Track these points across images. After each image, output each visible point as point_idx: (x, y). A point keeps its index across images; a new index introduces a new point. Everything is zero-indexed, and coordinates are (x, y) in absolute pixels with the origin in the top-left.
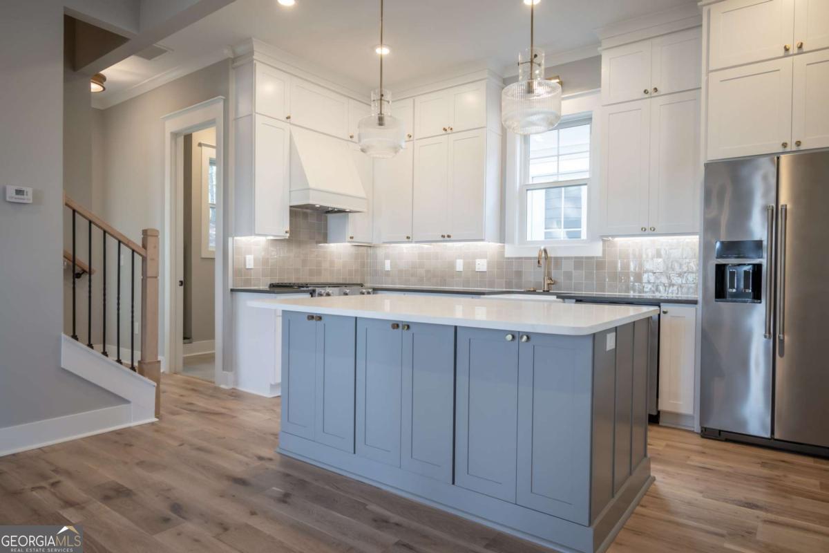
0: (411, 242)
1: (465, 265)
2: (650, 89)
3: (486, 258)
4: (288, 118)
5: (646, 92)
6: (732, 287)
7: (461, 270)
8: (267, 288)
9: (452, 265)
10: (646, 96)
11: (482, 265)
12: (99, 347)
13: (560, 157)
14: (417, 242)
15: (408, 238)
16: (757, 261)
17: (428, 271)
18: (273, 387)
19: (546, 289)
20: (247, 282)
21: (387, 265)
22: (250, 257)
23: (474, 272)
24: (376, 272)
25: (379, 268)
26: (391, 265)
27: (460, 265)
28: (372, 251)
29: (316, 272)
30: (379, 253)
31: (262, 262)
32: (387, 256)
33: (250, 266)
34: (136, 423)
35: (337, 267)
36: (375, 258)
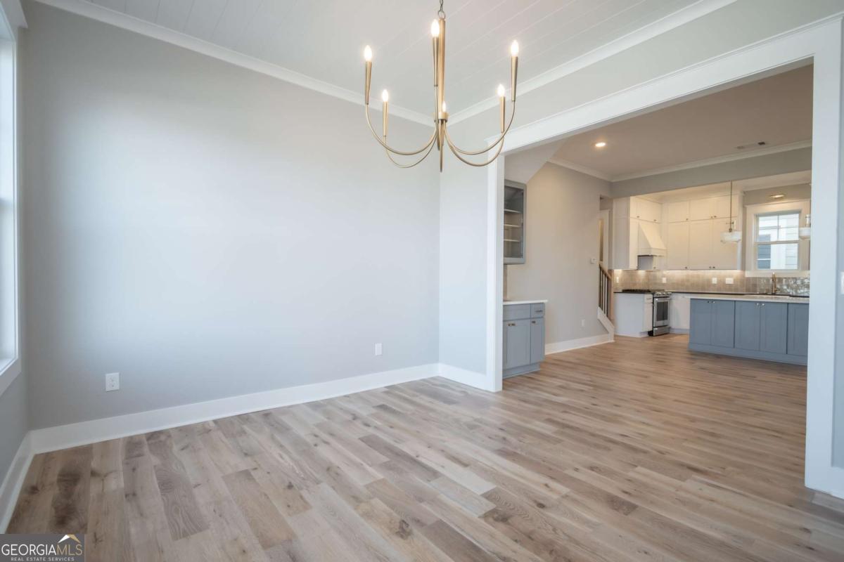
0: (688, 270)
1: (718, 281)
3: (732, 278)
4: (639, 217)
7: (716, 283)
11: (729, 281)
12: (604, 311)
13: (780, 229)
14: (691, 270)
15: (686, 268)
19: (774, 293)
20: (616, 289)
21: (664, 280)
22: (618, 278)
23: (724, 284)
24: (656, 284)
25: (658, 281)
26: (667, 280)
27: (714, 281)
28: (652, 273)
29: (635, 284)
30: (658, 274)
31: (621, 280)
32: (664, 276)
33: (618, 282)
34: (609, 341)
35: (641, 281)
36: (655, 277)
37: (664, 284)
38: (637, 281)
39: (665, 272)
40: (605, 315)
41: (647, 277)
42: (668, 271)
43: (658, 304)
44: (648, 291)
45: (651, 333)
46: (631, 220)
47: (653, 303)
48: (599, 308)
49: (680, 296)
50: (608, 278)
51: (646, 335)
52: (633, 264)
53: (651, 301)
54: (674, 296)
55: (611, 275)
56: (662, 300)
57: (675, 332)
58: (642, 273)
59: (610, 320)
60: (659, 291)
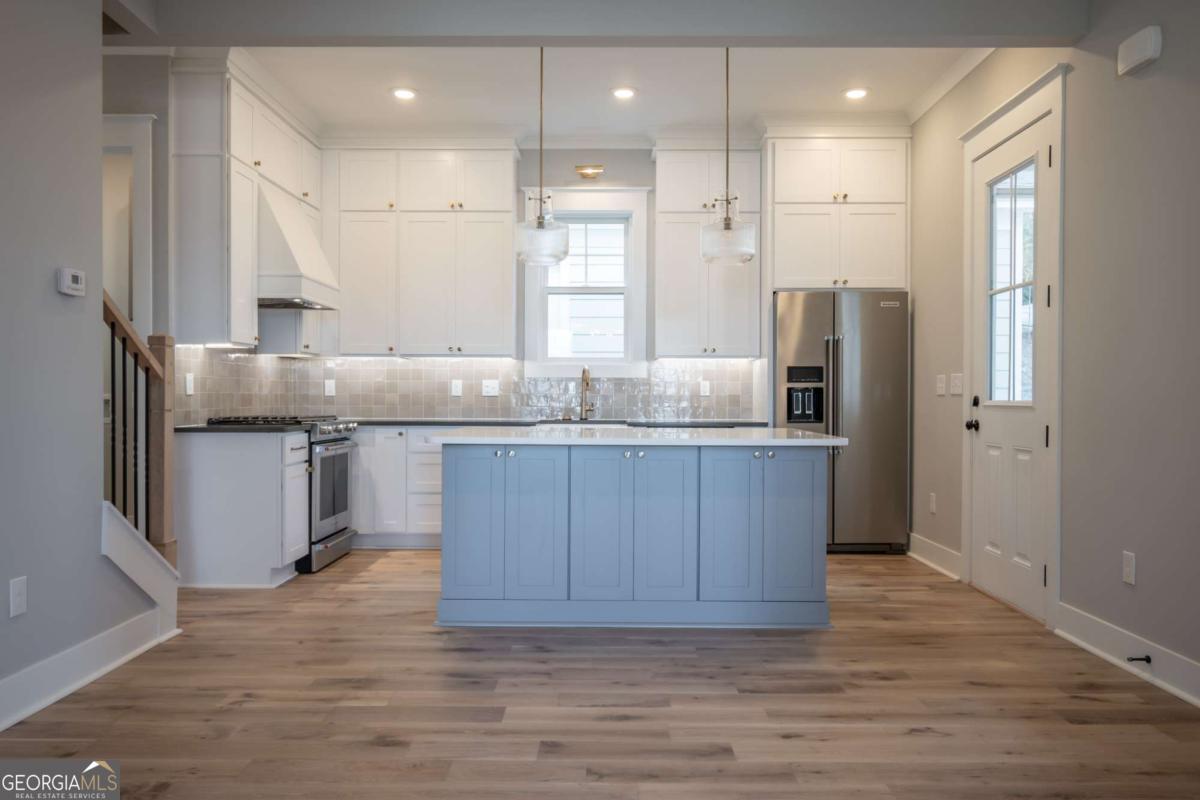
0: (394, 355)
1: (464, 387)
2: (710, 205)
3: (497, 378)
4: (257, 164)
5: (705, 206)
6: (798, 410)
7: (460, 394)
8: (204, 425)
9: (444, 388)
10: (705, 210)
11: (491, 387)
12: (131, 516)
13: (589, 258)
14: (403, 356)
15: (391, 349)
16: (819, 385)
17: (404, 397)
18: (276, 571)
19: (584, 417)
20: (187, 417)
21: (330, 387)
22: (190, 377)
23: (480, 397)
24: (306, 398)
25: (312, 392)
26: (337, 387)
27: (457, 388)
28: (297, 365)
29: (247, 400)
30: (313, 369)
31: (201, 384)
32: (329, 374)
33: (190, 391)
34: (163, 638)
35: (265, 391)
36: (304, 376)
37: (329, 400)
38: (255, 390)
39: (332, 363)
40: (141, 534)
41: (283, 374)
42: (340, 360)
43: (324, 460)
44: (294, 423)
45: (304, 566)
46: (235, 166)
47: (310, 461)
48: (107, 504)
49: (381, 433)
50: (147, 370)
51: (292, 574)
52: (244, 325)
53: (303, 455)
54: (363, 436)
55: (162, 364)
56: (334, 450)
57: (368, 544)
58: (266, 362)
59: (159, 545)
60: (324, 419)
